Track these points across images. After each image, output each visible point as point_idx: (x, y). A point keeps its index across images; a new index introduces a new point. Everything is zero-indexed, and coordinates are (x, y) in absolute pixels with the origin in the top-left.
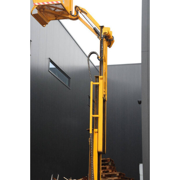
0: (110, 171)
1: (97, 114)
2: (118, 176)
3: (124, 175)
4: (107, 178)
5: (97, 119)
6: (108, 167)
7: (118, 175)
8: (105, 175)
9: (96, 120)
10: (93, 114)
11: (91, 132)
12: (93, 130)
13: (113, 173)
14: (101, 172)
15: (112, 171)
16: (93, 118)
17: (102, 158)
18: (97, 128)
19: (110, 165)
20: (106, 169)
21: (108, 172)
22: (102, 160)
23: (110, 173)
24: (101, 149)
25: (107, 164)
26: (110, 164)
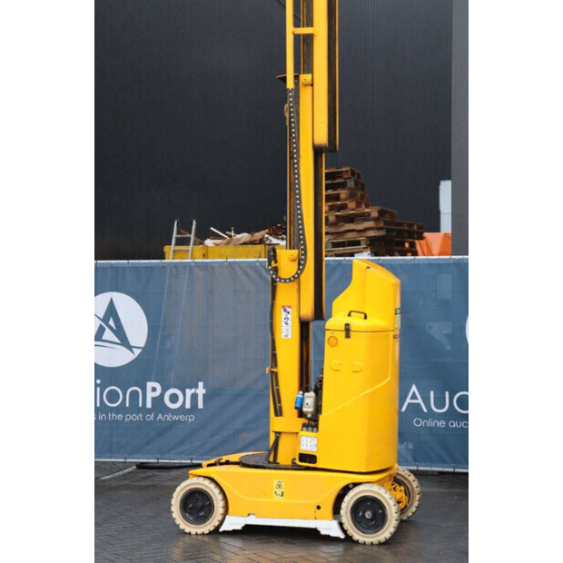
0: (352, 205)
1: (310, 23)
2: (375, 220)
3: (392, 215)
4: (343, 226)
5: (309, 39)
6: (343, 193)
7: (375, 214)
8: (337, 216)
9: (305, 43)
10: (297, 24)
11: (290, 84)
12: (296, 78)
13: (359, 211)
14: (325, 208)
15: (359, 205)
16: (297, 37)
17: (326, 169)
18: (310, 70)
19: (349, 189)
20: (339, 200)
21: (344, 207)
22: (326, 173)
23: (351, 212)
24: (322, 137)
25: (343, 185)
26: (351, 184)
